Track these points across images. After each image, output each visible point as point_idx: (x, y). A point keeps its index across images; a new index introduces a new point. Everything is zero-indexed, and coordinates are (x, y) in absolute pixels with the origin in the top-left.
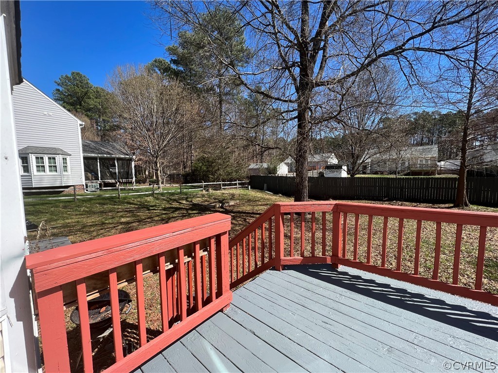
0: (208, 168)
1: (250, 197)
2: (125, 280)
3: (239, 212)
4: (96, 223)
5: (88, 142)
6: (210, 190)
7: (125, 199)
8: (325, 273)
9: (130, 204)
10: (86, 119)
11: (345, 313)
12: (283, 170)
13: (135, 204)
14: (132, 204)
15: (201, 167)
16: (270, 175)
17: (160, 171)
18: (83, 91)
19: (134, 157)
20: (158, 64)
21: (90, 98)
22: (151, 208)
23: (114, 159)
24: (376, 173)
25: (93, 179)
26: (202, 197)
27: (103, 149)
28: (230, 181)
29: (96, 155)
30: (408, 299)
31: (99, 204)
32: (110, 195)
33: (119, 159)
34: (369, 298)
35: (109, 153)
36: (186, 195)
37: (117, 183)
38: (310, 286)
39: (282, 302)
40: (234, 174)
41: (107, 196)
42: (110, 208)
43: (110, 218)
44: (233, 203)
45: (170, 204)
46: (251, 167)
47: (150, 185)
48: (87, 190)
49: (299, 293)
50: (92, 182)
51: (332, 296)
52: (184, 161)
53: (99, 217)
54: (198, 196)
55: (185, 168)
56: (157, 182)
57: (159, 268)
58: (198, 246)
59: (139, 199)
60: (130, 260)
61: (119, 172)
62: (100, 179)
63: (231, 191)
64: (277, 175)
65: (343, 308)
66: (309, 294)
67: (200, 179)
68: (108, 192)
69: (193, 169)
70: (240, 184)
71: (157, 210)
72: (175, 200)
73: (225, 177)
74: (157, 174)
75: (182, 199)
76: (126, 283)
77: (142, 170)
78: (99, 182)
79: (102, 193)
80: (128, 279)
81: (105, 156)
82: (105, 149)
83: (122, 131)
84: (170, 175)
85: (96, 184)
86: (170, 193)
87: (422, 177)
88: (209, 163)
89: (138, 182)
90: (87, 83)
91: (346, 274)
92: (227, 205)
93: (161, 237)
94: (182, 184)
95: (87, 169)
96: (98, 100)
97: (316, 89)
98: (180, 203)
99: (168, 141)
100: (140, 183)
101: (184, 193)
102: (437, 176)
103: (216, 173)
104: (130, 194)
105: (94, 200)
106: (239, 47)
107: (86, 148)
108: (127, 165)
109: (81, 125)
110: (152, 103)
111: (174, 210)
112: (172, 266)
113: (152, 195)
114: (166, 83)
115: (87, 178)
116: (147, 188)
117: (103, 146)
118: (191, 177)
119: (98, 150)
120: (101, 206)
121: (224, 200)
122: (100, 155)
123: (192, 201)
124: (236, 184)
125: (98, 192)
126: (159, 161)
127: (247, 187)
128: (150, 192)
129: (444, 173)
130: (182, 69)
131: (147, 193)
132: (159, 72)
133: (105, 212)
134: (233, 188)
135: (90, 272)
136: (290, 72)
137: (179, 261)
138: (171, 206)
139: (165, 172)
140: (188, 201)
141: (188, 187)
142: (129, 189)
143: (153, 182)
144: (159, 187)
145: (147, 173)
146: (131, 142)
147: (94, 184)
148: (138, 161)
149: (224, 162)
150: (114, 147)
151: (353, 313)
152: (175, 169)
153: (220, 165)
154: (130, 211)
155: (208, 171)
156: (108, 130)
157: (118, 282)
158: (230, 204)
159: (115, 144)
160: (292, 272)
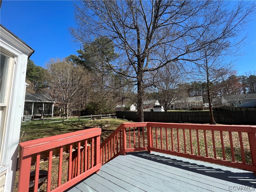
0: (94, 108)
1: (116, 122)
2: (55, 155)
3: (110, 130)
4: (28, 139)
5: (29, 94)
6: (95, 119)
7: (47, 125)
8: (144, 155)
9: (49, 128)
10: (29, 82)
11: (149, 170)
12: (133, 108)
13: (52, 128)
14: (51, 128)
15: (91, 107)
16: (127, 111)
17: (68, 109)
18: (29, 68)
19: (54, 102)
20: (72, 57)
21: (33, 71)
22: (61, 130)
23: (42, 103)
24: (176, 109)
25: (28, 114)
26: (91, 123)
27: (37, 97)
28: (106, 114)
29: (32, 101)
30: (176, 163)
31: (31, 128)
32: (38, 123)
33: (45, 103)
34: (160, 163)
35: (40, 100)
36: (82, 122)
37: (42, 116)
38: (137, 161)
39: (123, 168)
40: (108, 110)
41: (36, 123)
42: (37, 130)
43: (37, 136)
44: (107, 126)
45: (72, 127)
46: (117, 107)
47: (61, 117)
48: (24, 121)
49: (132, 164)
50: (27, 116)
51: (146, 164)
52: (82, 104)
53: (30, 136)
54: (88, 122)
55: (82, 107)
56: (66, 115)
57: (70, 151)
58: (86, 142)
59: (55, 125)
60: (58, 146)
61: (44, 110)
62: (32, 114)
63: (106, 120)
64: (130, 111)
65: (149, 168)
66: (135, 164)
67: (90, 113)
68: (37, 121)
69: (86, 108)
70: (111, 116)
71: (65, 130)
72: (75, 125)
73: (103, 112)
74: (66, 111)
75: (79, 124)
76: (55, 157)
77: (57, 109)
78: (31, 116)
79: (32, 122)
80: (56, 155)
81: (38, 101)
82: (38, 98)
83: (49, 88)
84: (73, 111)
85: (30, 117)
86: (73, 121)
87: (198, 111)
88: (95, 105)
89: (55, 115)
90: (33, 64)
91: (153, 155)
92: (103, 127)
93: (72, 137)
94: (80, 116)
95: (26, 108)
96: (37, 72)
97: (145, 73)
98: (78, 126)
99: (74, 94)
100: (55, 116)
101: (80, 121)
102: (204, 110)
103: (98, 110)
104: (50, 122)
105: (28, 126)
106: (112, 52)
107: (27, 97)
108: (50, 106)
109: (26, 85)
110: (67, 75)
111: (74, 130)
112: (75, 150)
113: (62, 122)
114: (75, 65)
115: (25, 114)
116: (60, 119)
117: (37, 96)
118: (85, 112)
119: (34, 98)
120: (32, 129)
121: (102, 124)
122: (34, 101)
123: (85, 125)
124: (109, 116)
125: (30, 122)
126: (68, 104)
127: (115, 117)
128: (61, 121)
129: (207, 109)
130: (84, 60)
131: (59, 121)
132: (72, 61)
133: (34, 133)
134: (107, 118)
135: (43, 149)
136: (133, 65)
137: (78, 148)
138: (73, 128)
139: (71, 109)
140: (82, 125)
141: (83, 118)
142: (49, 120)
143: (63, 116)
144: (67, 118)
145: (60, 110)
146: (53, 94)
147: (28, 117)
148: (56, 104)
149: (103, 104)
150: (43, 97)
151: (153, 170)
152: (77, 108)
153: (101, 106)
154: (49, 131)
155: (95, 109)
156: (40, 88)
157: (52, 156)
158: (105, 126)
159: (44, 95)
160: (130, 156)
